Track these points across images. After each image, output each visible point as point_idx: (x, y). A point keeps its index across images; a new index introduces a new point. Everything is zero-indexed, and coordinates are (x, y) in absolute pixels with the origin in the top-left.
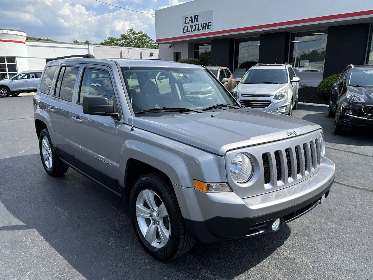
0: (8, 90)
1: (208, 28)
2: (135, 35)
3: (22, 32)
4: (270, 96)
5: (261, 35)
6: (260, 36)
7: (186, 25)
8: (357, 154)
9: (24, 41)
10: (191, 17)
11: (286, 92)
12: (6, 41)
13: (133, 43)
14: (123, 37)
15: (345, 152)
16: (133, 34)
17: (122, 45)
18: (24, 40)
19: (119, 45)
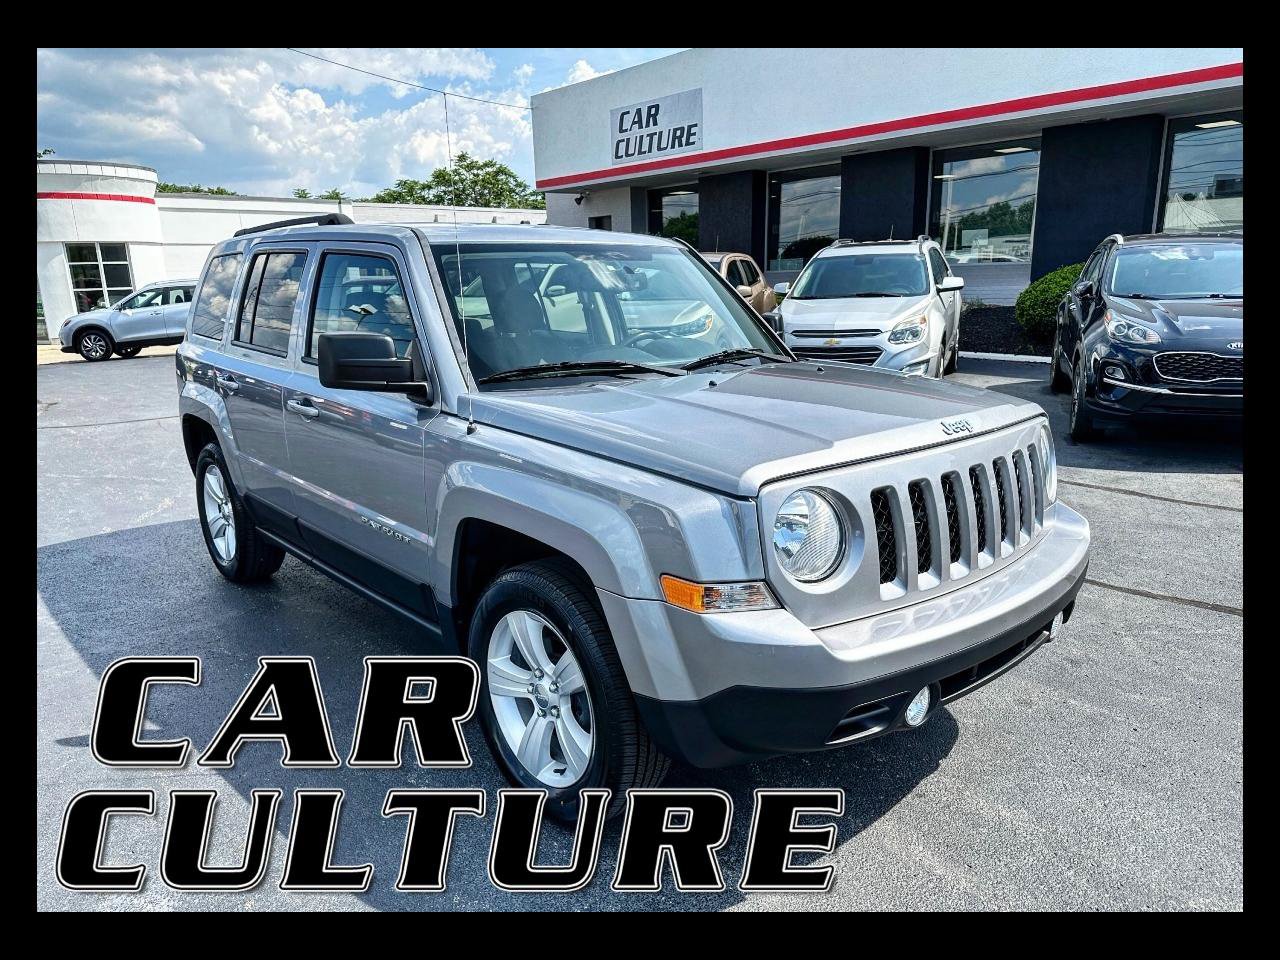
0: (107, 340)
1: (688, 144)
2: (475, 172)
3: (144, 169)
4: (876, 332)
5: (844, 159)
6: (840, 162)
7: (624, 136)
8: (1143, 495)
9: (151, 196)
10: (639, 111)
11: (924, 320)
12: (97, 197)
13: (468, 195)
14: (441, 177)
15: (1108, 493)
16: (470, 167)
17: (439, 200)
18: (149, 191)
19: (430, 202)
